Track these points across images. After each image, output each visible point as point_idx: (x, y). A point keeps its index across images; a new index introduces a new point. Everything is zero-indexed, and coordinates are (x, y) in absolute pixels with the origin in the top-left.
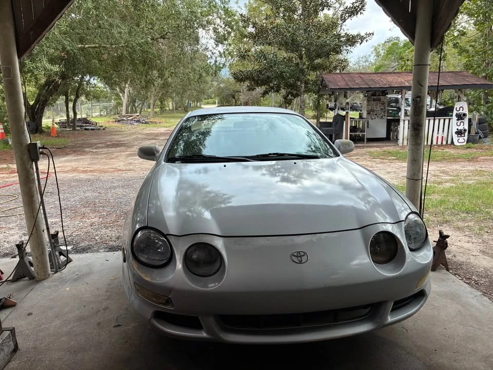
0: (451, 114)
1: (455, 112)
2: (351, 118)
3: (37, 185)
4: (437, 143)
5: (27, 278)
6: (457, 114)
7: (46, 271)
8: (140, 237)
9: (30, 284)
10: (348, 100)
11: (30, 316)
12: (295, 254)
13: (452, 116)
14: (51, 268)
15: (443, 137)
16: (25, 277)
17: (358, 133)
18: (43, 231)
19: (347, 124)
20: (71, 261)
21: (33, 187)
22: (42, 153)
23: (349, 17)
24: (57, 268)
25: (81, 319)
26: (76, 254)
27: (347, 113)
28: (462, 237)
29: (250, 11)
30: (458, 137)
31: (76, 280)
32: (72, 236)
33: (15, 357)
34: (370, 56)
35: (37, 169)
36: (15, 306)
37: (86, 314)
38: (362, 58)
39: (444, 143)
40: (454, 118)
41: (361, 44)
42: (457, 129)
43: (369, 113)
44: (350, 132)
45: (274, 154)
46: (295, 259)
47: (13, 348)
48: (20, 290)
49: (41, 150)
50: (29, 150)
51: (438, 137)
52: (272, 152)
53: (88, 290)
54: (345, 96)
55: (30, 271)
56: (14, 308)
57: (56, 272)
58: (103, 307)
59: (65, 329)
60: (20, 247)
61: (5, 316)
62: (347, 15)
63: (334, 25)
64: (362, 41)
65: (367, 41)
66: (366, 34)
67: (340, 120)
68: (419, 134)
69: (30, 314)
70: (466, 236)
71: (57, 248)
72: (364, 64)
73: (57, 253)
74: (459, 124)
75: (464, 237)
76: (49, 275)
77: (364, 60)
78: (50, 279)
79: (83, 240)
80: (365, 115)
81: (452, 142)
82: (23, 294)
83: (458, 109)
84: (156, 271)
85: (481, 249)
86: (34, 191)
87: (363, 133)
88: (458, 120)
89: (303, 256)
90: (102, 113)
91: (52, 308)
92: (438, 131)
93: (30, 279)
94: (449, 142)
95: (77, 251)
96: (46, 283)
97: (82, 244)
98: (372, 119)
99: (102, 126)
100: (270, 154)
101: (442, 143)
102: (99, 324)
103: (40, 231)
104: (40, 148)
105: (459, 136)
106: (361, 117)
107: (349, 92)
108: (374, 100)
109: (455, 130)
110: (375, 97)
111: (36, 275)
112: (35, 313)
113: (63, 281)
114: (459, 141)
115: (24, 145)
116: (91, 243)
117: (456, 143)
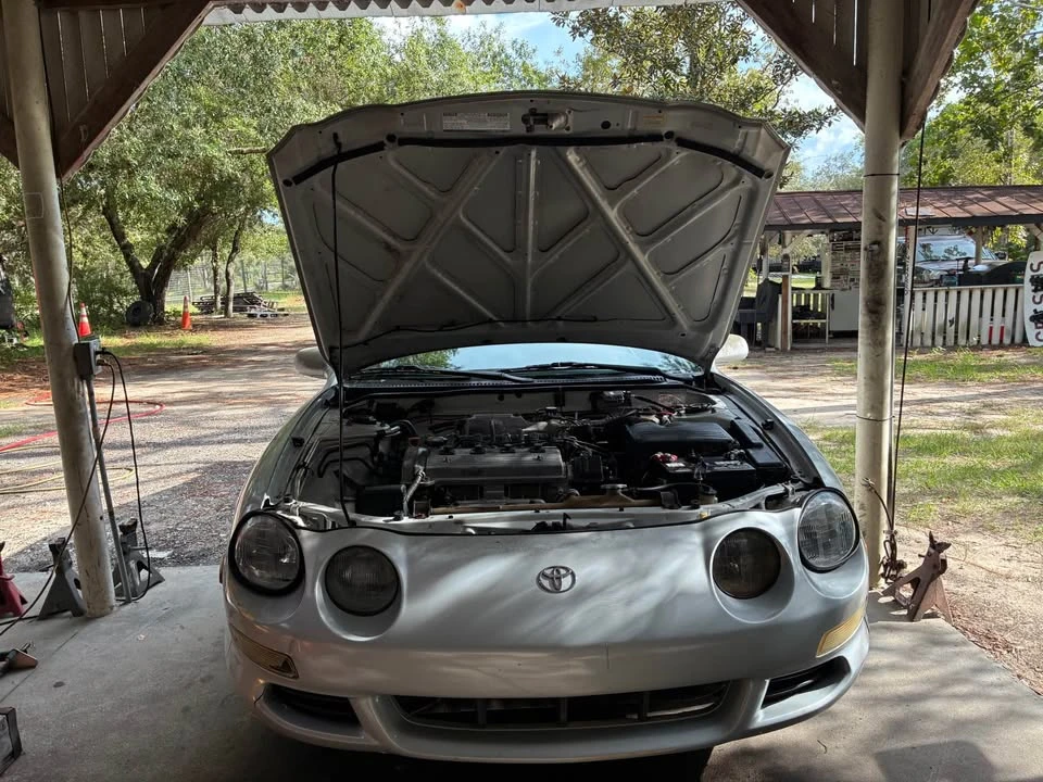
0: (1019, 277)
1: (1029, 274)
2: (794, 289)
3: (91, 427)
4: (990, 341)
5: (69, 613)
6: (1033, 277)
7: (104, 600)
8: (249, 530)
9: (74, 625)
10: (787, 251)
11: (58, 689)
12: (548, 572)
13: (1022, 281)
14: (117, 595)
15: (1002, 328)
16: (66, 611)
17: (811, 322)
18: (101, 518)
19: (785, 302)
20: (160, 580)
21: (82, 430)
22: (100, 363)
23: (791, 73)
24: (130, 594)
25: (154, 698)
26: (175, 566)
27: (785, 278)
28: (998, 548)
29: (585, 68)
30: (1037, 328)
31: (161, 619)
32: (176, 530)
33: (12, 767)
34: (852, 154)
35: (91, 394)
36: (33, 667)
37: (167, 688)
38: (835, 159)
39: (1007, 341)
40: (1028, 287)
41: (818, 130)
42: (1035, 311)
43: (835, 277)
44: (794, 318)
45: (562, 365)
46: (546, 583)
47: (11, 749)
48: (48, 637)
49: (98, 357)
50: (75, 358)
51: (991, 328)
52: (559, 362)
53: (180, 639)
54: (781, 242)
55: (74, 598)
56: (30, 672)
57: (127, 602)
58: (202, 675)
59: (120, 717)
60: (58, 548)
61: (12, 687)
62: (788, 70)
63: (758, 92)
64: (821, 124)
65: (830, 124)
66: (829, 110)
67: (770, 292)
68: (880, 321)
69: (59, 685)
70: (1007, 545)
71: (132, 554)
72: (840, 172)
73: (133, 565)
74: (1037, 300)
75: (1002, 548)
76: (112, 608)
77: (839, 164)
78: (111, 617)
79: (194, 539)
80: (827, 284)
81: (1025, 340)
82: (54, 646)
83: (1035, 268)
84: (270, 602)
85: (1036, 575)
86: (83, 438)
87: (823, 321)
88: (1035, 291)
89: (564, 576)
90: (287, 283)
91: (104, 674)
92: (992, 315)
93: (74, 615)
94: (1018, 339)
95: (179, 560)
96: (103, 625)
97: (191, 548)
98: (843, 290)
99: (283, 310)
100: (555, 365)
101: (1001, 341)
102: (186, 710)
103: (95, 519)
104: (97, 353)
105: (1039, 325)
106: (819, 286)
107: (788, 234)
108: (847, 249)
109: (1029, 313)
110: (850, 243)
111: (86, 608)
112: (68, 682)
113: (137, 621)
114: (1040, 337)
115: (66, 348)
116: (209, 545)
117: (1032, 340)
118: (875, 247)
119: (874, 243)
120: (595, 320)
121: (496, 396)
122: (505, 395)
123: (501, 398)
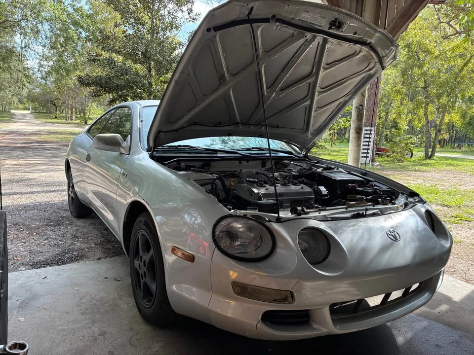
12: (389, 233)
46: (392, 237)
68: (360, 136)
89: (395, 233)
118: (361, 107)
119: (360, 106)
120: (278, 127)
121: (238, 162)
122: (242, 162)
123: (240, 163)
